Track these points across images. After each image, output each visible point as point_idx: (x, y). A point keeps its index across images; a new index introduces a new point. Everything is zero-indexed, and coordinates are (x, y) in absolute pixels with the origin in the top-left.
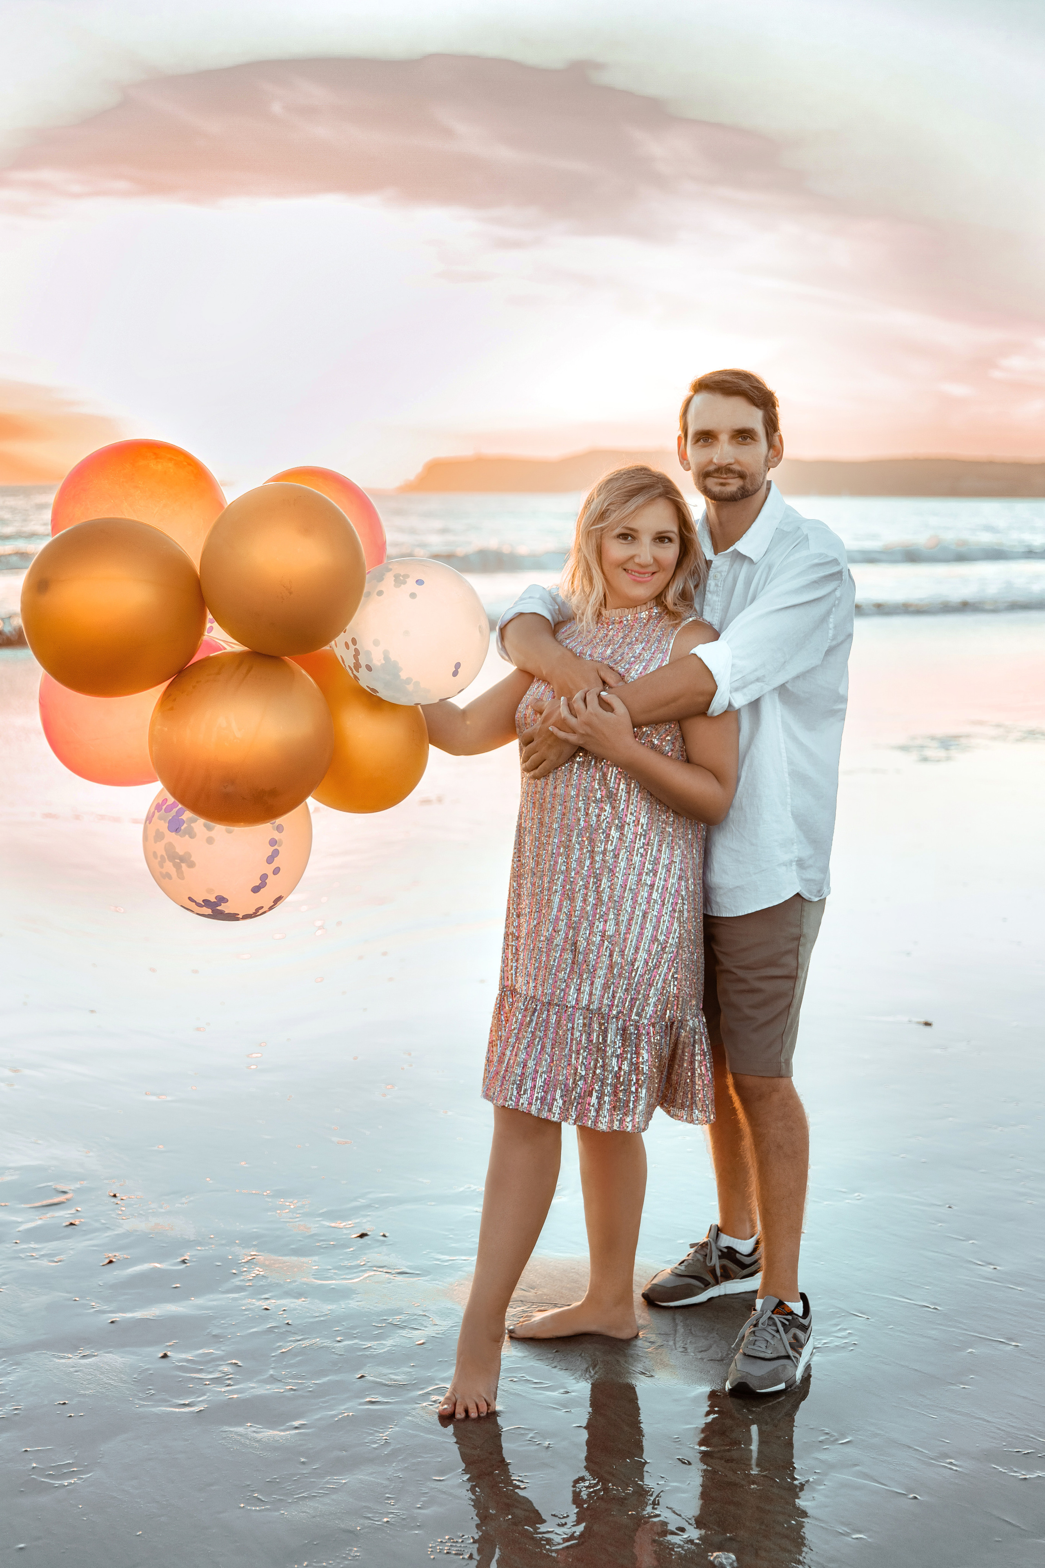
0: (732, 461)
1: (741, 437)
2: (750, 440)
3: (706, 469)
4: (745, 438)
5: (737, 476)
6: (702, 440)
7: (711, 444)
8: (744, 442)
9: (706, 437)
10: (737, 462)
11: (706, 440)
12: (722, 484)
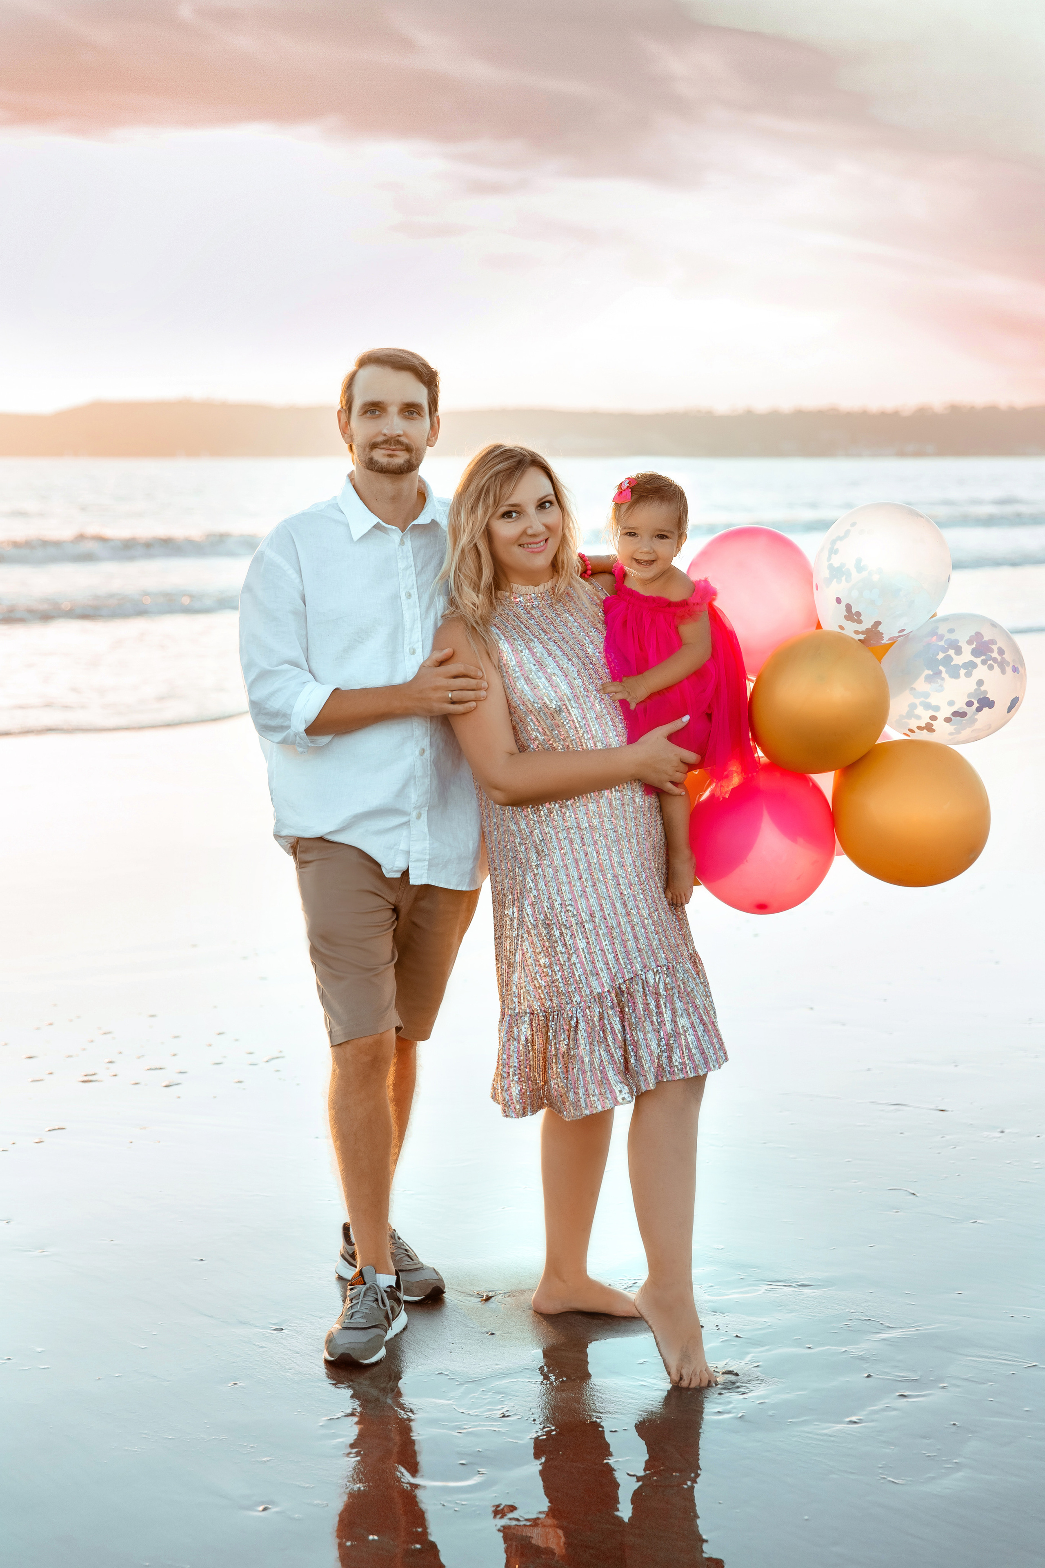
0: (401, 433)
1: (408, 411)
2: (417, 416)
3: (374, 440)
4: (412, 413)
5: (404, 448)
6: (369, 412)
7: (379, 416)
8: (411, 417)
9: (374, 409)
10: (405, 435)
11: (373, 412)
12: (390, 456)
